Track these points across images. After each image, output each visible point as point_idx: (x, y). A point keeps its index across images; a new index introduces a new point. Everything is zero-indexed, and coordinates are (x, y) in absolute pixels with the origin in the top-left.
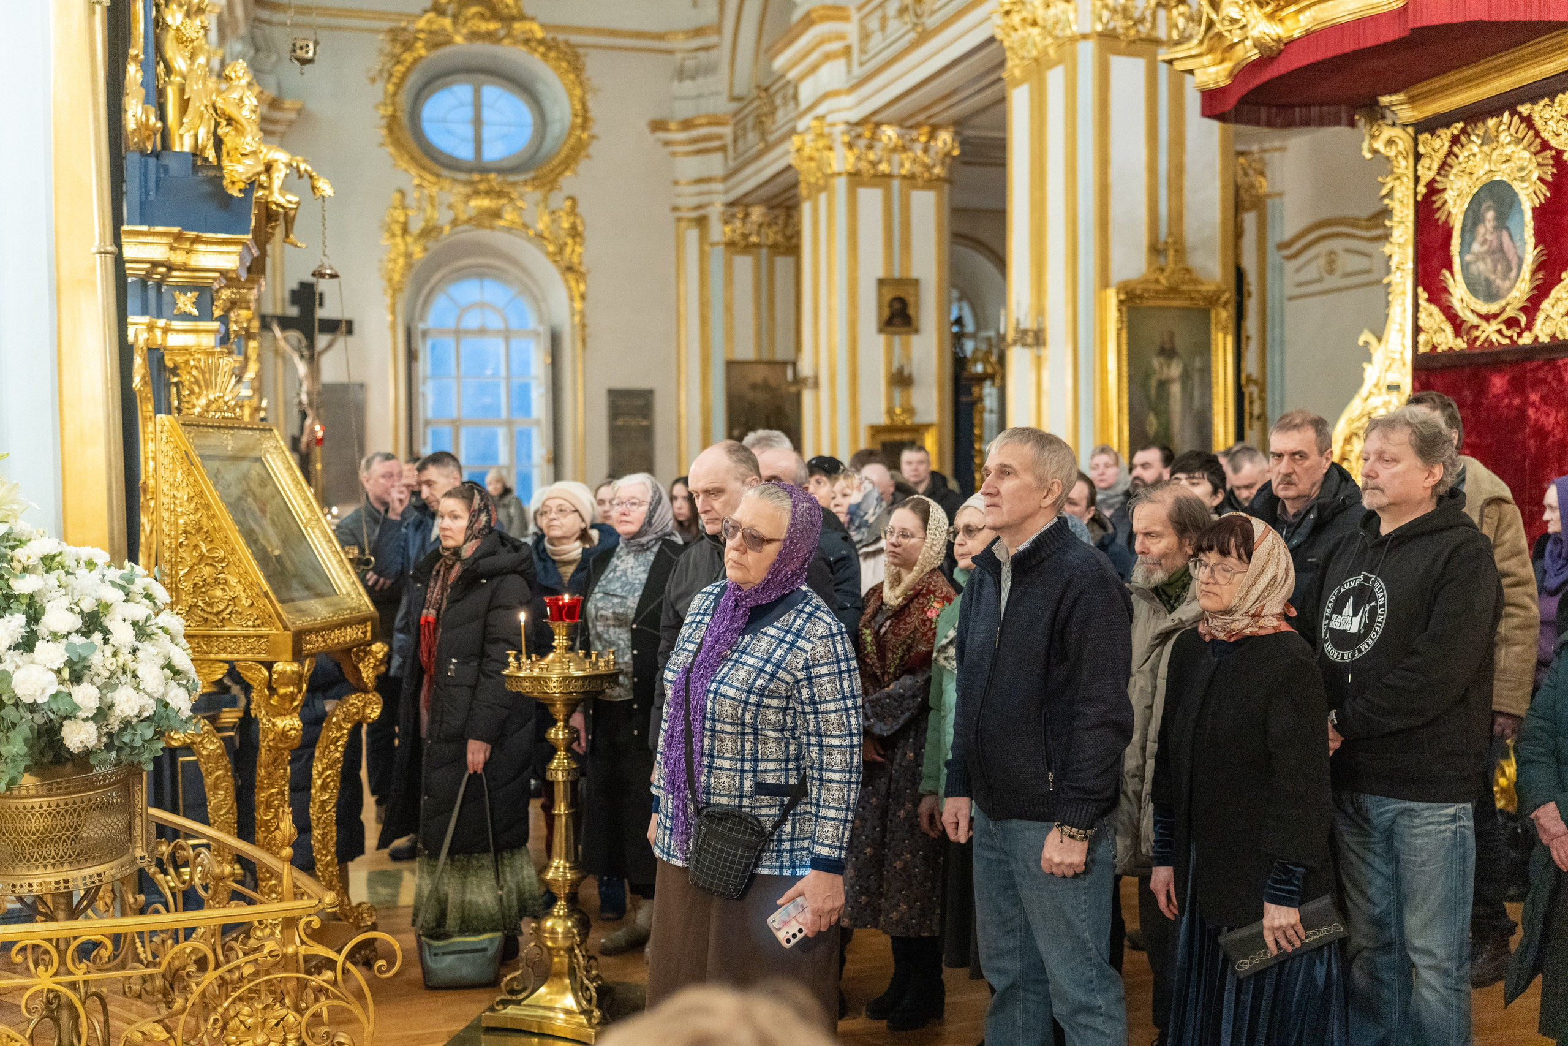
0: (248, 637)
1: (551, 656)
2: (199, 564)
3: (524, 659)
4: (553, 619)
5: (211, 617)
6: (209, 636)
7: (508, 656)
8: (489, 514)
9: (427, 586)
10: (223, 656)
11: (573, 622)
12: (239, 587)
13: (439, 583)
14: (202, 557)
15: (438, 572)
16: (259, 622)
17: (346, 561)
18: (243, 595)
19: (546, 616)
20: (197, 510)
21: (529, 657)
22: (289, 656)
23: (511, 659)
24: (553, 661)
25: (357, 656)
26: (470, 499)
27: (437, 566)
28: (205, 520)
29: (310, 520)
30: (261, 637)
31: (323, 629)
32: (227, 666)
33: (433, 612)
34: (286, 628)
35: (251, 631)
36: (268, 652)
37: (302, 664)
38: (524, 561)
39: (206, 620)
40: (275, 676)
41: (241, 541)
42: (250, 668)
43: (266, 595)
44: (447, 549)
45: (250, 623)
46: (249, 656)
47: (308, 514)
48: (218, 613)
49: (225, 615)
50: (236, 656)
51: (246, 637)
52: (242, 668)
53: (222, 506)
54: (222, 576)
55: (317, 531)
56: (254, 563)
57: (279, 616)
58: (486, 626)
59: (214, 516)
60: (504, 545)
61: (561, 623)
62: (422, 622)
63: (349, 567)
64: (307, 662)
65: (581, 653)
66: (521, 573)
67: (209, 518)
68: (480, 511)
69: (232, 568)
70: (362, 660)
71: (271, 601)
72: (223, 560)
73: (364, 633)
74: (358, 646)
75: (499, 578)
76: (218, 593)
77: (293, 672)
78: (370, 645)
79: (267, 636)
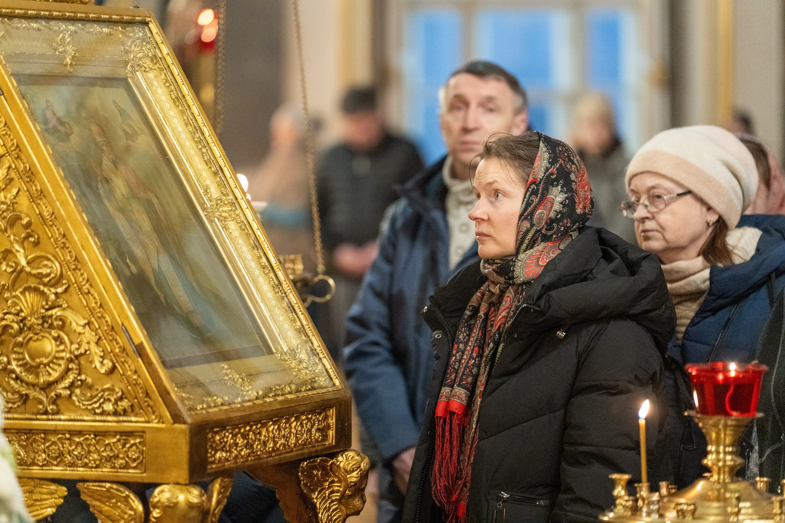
0: (105, 433)
1: (700, 486)
2: (13, 287)
3: (644, 493)
4: (704, 410)
5: (33, 393)
6: (30, 432)
7: (613, 484)
8: (568, 186)
9: (453, 340)
10: (57, 471)
11: (746, 418)
12: (89, 335)
13: (476, 333)
14: (18, 272)
15: (476, 311)
16: (125, 404)
17: (287, 286)
18: (96, 350)
19: (691, 406)
20: (9, 181)
21: (654, 488)
22: (183, 474)
23: (619, 491)
24: (704, 498)
25: (310, 476)
26: (530, 161)
27: (474, 301)
28: (24, 202)
29: (219, 202)
30: (130, 434)
31: (246, 421)
32: (63, 490)
33: (461, 393)
34: (177, 418)
35: (111, 423)
36: (142, 465)
37: (205, 487)
38: (643, 293)
39: (25, 398)
40: (156, 513)
41: (93, 244)
42: (108, 496)
43: (140, 351)
44: (490, 261)
45: (109, 407)
46: (106, 471)
47: (215, 192)
48: (49, 385)
49: (61, 389)
50: (81, 472)
51: (100, 434)
52: (93, 494)
53: (58, 174)
54: (56, 312)
55: (232, 225)
56: (117, 288)
57: (164, 394)
58: (565, 426)
59: (42, 193)
60: (608, 258)
61: (722, 421)
62: (440, 411)
63: (294, 298)
64: (217, 486)
65: (761, 482)
66: (638, 319)
67: (32, 199)
68: (549, 182)
69: (75, 298)
70: (317, 485)
71: (148, 364)
72: (57, 281)
73: (323, 431)
74: (311, 457)
75: (593, 329)
76: (49, 346)
77: (191, 506)
78: (333, 455)
79: (141, 433)
